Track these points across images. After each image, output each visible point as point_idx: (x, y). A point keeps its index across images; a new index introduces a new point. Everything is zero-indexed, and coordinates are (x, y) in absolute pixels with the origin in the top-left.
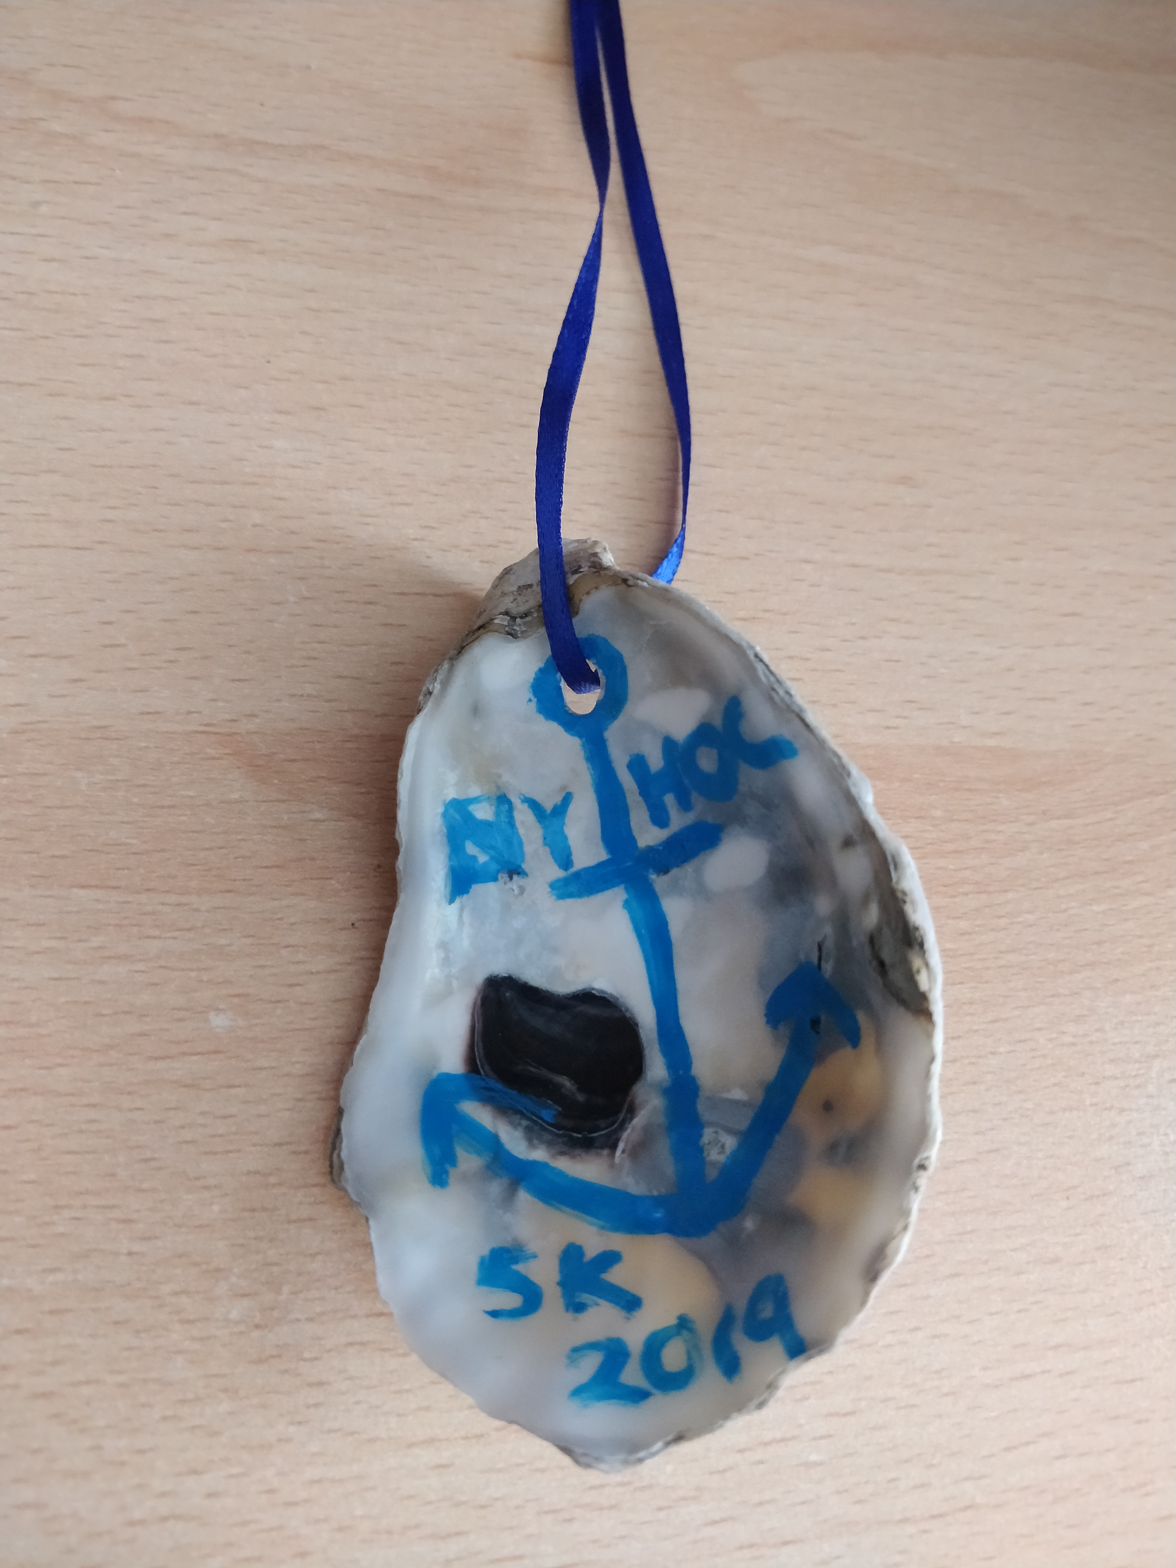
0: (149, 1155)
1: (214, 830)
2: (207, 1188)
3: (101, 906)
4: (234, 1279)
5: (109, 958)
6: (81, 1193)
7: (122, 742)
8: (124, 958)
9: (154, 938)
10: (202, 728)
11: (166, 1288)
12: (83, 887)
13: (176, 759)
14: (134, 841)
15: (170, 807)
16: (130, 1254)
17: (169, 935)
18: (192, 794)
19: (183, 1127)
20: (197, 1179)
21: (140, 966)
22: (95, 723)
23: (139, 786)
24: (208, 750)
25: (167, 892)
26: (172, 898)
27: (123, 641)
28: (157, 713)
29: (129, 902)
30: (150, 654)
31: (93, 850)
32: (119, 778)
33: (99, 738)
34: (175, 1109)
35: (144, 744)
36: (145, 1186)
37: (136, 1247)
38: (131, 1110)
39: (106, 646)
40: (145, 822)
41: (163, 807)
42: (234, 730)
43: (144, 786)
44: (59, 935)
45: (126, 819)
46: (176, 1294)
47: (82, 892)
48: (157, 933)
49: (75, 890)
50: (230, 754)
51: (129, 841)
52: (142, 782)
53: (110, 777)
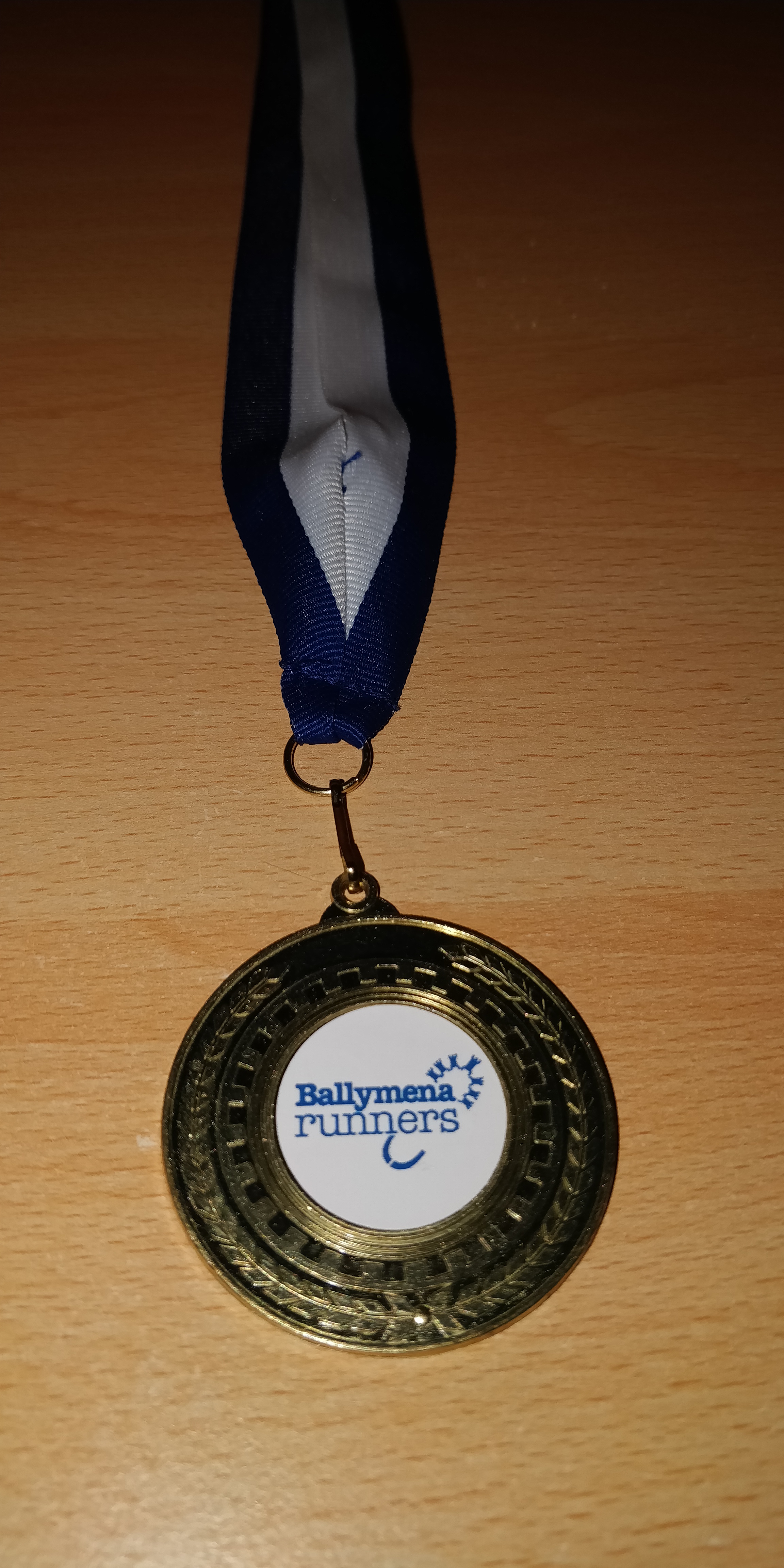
0: (83, 1253)
1: (144, 992)
2: (131, 1280)
3: (51, 1056)
4: (153, 1360)
5: (57, 1095)
6: (28, 1286)
7: (73, 931)
8: (69, 1095)
9: (94, 1078)
10: (135, 917)
11: (94, 1367)
12: (38, 1041)
13: (114, 941)
14: (80, 1005)
15: (108, 977)
16: (65, 1337)
17: (105, 1075)
18: (126, 966)
19: (112, 1229)
20: (123, 1273)
21: (82, 1101)
22: (53, 919)
23: (85, 963)
24: (140, 933)
25: (105, 1042)
26: (108, 1047)
27: (76, 859)
28: (101, 908)
29: (74, 1051)
30: (97, 867)
31: (47, 1013)
32: (70, 958)
33: (55, 930)
34: (107, 1215)
35: (90, 932)
36: (80, 1279)
37: (70, 1331)
38: (70, 1216)
39: (63, 864)
40: (89, 989)
41: (103, 977)
42: (161, 917)
43: (89, 962)
44: (17, 1079)
45: (74, 988)
46: (103, 1371)
47: (37, 1045)
48: (95, 1074)
49: (32, 1044)
50: (157, 935)
51: (75, 1005)
52: (88, 960)
53: (62, 958)
